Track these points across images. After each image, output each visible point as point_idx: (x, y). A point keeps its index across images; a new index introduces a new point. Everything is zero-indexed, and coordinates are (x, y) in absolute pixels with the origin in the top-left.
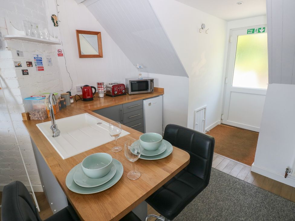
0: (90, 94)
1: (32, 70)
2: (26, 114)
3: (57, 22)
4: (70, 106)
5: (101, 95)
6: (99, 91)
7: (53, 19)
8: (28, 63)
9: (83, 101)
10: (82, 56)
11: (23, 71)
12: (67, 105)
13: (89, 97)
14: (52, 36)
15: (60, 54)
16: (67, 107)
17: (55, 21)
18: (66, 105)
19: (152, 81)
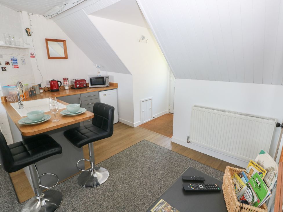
0: (57, 86)
1: (9, 68)
2: (4, 97)
3: (30, 33)
4: (40, 94)
5: (67, 88)
6: (65, 84)
7: (27, 31)
8: (6, 63)
9: (51, 91)
10: (50, 58)
11: (2, 68)
12: (37, 94)
13: (56, 89)
14: (25, 43)
15: (33, 56)
16: (37, 96)
17: (28, 32)
18: (35, 93)
19: (108, 77)
